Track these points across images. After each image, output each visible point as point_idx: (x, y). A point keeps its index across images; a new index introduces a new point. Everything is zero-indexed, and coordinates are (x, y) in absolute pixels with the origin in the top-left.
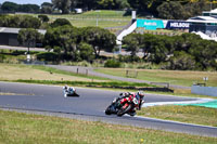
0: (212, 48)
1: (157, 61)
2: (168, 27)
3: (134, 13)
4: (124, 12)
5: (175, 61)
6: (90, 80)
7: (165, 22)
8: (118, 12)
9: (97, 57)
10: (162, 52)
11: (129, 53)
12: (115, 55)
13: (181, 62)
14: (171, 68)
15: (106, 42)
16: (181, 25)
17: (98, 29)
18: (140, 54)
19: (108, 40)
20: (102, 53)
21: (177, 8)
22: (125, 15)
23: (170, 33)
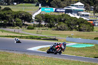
0: (75, 21)
1: (51, 26)
2: (56, 11)
3: (40, 5)
4: (36, 4)
5: (59, 26)
6: (20, 35)
7: (54, 9)
8: (33, 4)
9: (24, 24)
10: (53, 22)
11: (38, 23)
12: (32, 24)
13: (61, 27)
14: (57, 30)
15: (27, 18)
16: (61, 10)
17: (24, 12)
18: (43, 23)
19: (29, 17)
20: (26, 23)
21: (59, 3)
22: (36, 6)
23: (57, 14)
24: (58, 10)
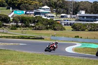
3: (11, 8)
4: (6, 8)
5: (37, 27)
7: (25, 12)
8: (4, 8)
10: (28, 23)
11: (15, 24)
18: (20, 24)
20: (5, 24)
21: (28, 6)
22: (7, 9)
24: (28, 12)
